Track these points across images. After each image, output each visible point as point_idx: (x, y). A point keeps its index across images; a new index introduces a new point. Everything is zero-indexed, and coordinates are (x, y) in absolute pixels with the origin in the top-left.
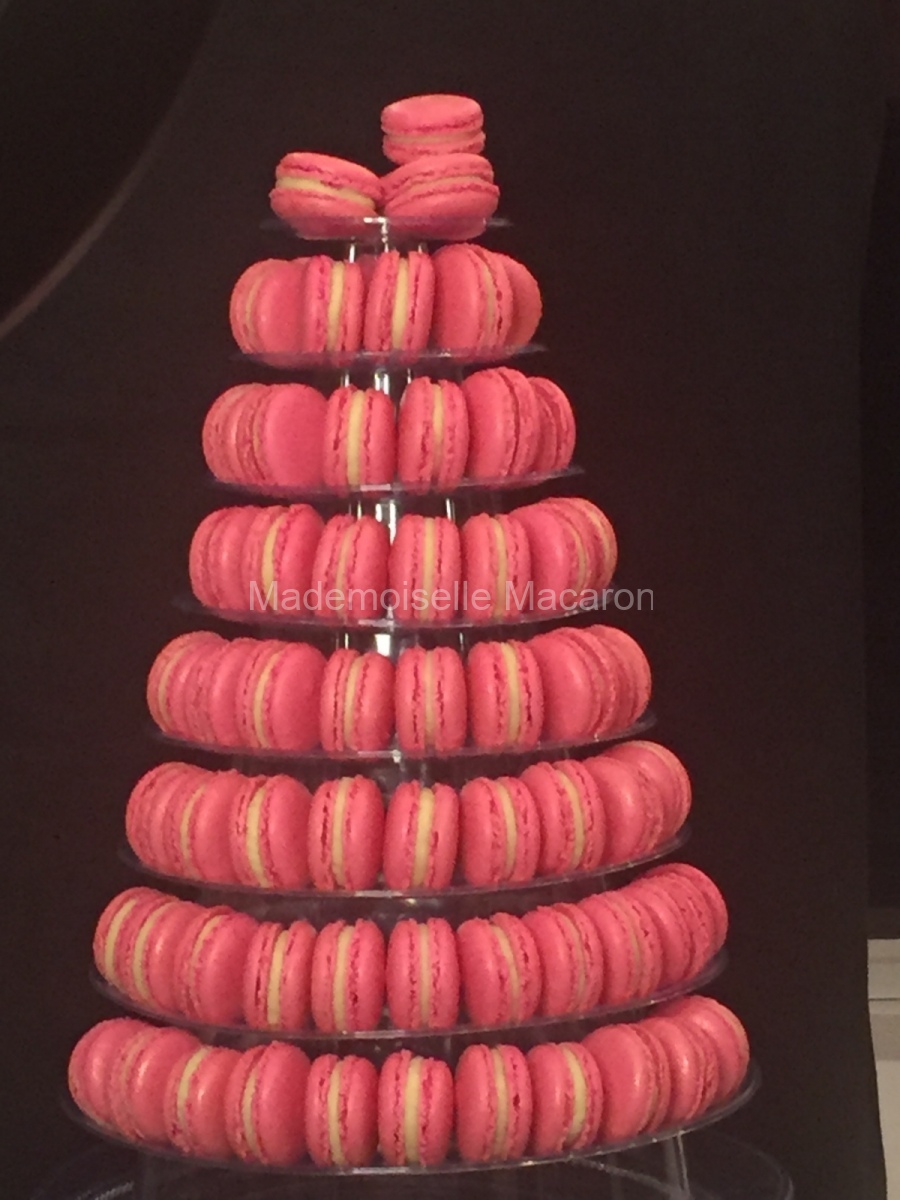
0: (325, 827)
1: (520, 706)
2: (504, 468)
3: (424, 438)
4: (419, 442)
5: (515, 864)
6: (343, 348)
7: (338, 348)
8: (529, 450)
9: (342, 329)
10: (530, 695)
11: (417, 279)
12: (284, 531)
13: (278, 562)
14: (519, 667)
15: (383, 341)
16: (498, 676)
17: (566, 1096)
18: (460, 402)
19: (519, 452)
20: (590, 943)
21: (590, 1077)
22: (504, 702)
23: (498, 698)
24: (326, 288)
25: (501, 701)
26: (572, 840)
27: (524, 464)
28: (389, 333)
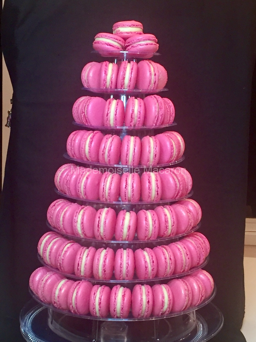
0: (99, 222)
1: (155, 190)
2: (154, 123)
3: (132, 114)
4: (130, 115)
5: (152, 235)
6: (111, 88)
7: (110, 87)
8: (161, 119)
9: (111, 82)
10: (158, 188)
11: (132, 69)
12: (92, 138)
13: (90, 147)
14: (156, 180)
15: (122, 86)
16: (149, 182)
17: (163, 301)
18: (142, 104)
19: (159, 119)
20: (172, 258)
21: (169, 295)
22: (151, 189)
23: (149, 188)
24: (107, 71)
25: (150, 189)
26: (168, 229)
27: (160, 122)
28: (124, 84)
